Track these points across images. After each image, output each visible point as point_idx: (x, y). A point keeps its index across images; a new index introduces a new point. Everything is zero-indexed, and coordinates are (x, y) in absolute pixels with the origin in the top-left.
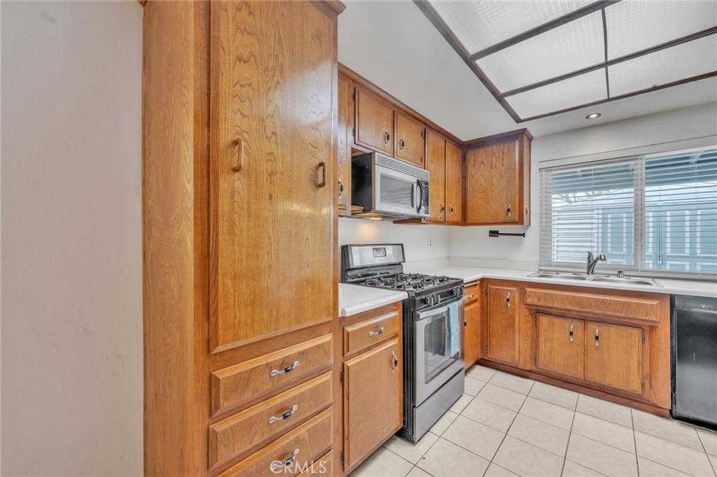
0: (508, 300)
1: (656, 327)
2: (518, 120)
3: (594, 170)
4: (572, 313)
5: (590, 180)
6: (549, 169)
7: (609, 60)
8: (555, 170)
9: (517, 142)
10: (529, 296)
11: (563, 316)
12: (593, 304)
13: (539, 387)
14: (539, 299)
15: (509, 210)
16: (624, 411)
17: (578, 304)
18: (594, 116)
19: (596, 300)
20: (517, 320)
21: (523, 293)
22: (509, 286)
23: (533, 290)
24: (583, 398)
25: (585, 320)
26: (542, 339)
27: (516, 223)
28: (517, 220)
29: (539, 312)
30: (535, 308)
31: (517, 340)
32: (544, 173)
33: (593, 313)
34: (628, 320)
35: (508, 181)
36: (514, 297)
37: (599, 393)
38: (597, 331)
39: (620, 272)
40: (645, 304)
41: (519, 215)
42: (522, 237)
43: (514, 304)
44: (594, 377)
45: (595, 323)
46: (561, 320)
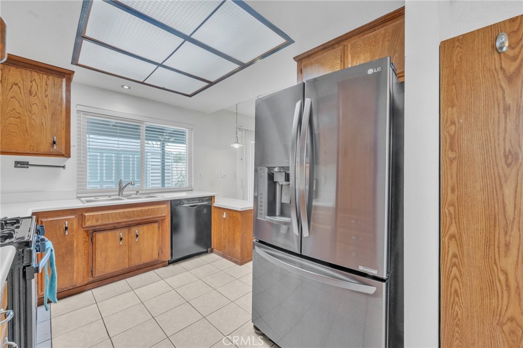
0: (66, 228)
1: (165, 219)
2: (75, 61)
3: (120, 123)
4: (122, 224)
5: (117, 129)
6: (85, 113)
7: (164, 64)
8: (91, 115)
9: (64, 80)
10: (88, 220)
11: (114, 228)
12: (136, 214)
13: (98, 292)
14: (97, 220)
15: (54, 143)
16: (151, 274)
17: (127, 217)
18: (126, 87)
19: (137, 211)
20: (75, 244)
21: (82, 218)
22: (67, 215)
23: (91, 214)
24: (129, 280)
25: (129, 226)
26: (98, 252)
27: (62, 155)
28: (64, 153)
29: (95, 231)
30: (93, 228)
31: (76, 262)
32: (82, 115)
33: (136, 220)
34: (154, 219)
35: (53, 114)
36: (72, 225)
37: (137, 271)
38: (137, 231)
39: (138, 192)
40: (161, 208)
41: (66, 149)
42: (62, 169)
43: (73, 231)
44: (136, 262)
45: (136, 226)
46: (113, 232)
